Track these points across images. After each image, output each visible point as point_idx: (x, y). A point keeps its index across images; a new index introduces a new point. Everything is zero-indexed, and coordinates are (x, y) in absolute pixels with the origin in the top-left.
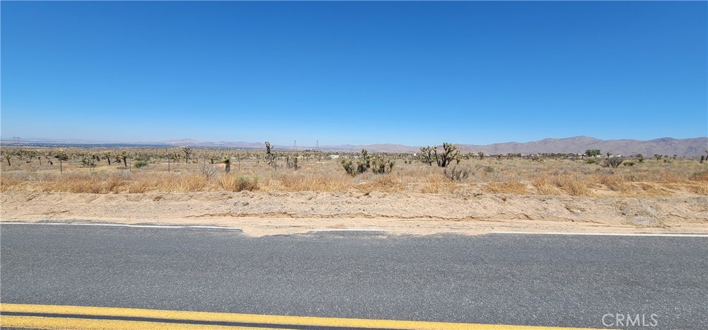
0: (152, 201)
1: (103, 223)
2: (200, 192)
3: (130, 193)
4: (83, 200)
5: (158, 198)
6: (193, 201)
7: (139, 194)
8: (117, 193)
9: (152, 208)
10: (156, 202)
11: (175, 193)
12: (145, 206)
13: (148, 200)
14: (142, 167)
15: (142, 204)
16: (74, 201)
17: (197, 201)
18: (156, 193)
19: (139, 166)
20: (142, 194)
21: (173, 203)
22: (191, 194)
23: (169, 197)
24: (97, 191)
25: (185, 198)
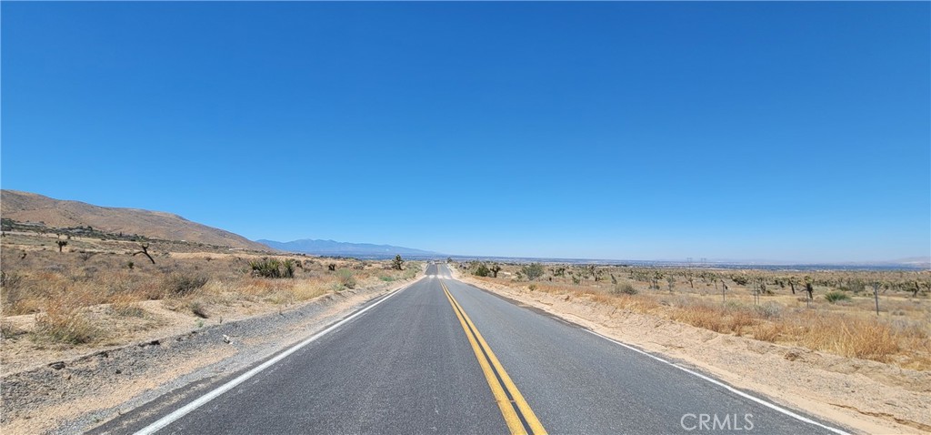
0: (782, 358)
1: (709, 375)
2: (877, 363)
3: (756, 338)
4: (700, 337)
5: (793, 357)
6: (858, 378)
7: (764, 343)
8: (739, 335)
9: (781, 370)
10: (789, 361)
11: (825, 354)
12: (771, 364)
13: (777, 355)
14: (838, 301)
15: (767, 359)
16: (690, 336)
17: (870, 381)
18: (791, 347)
19: (832, 298)
20: (769, 344)
21: (819, 371)
22: (857, 362)
23: (811, 358)
24: (716, 329)
25: (842, 366)
